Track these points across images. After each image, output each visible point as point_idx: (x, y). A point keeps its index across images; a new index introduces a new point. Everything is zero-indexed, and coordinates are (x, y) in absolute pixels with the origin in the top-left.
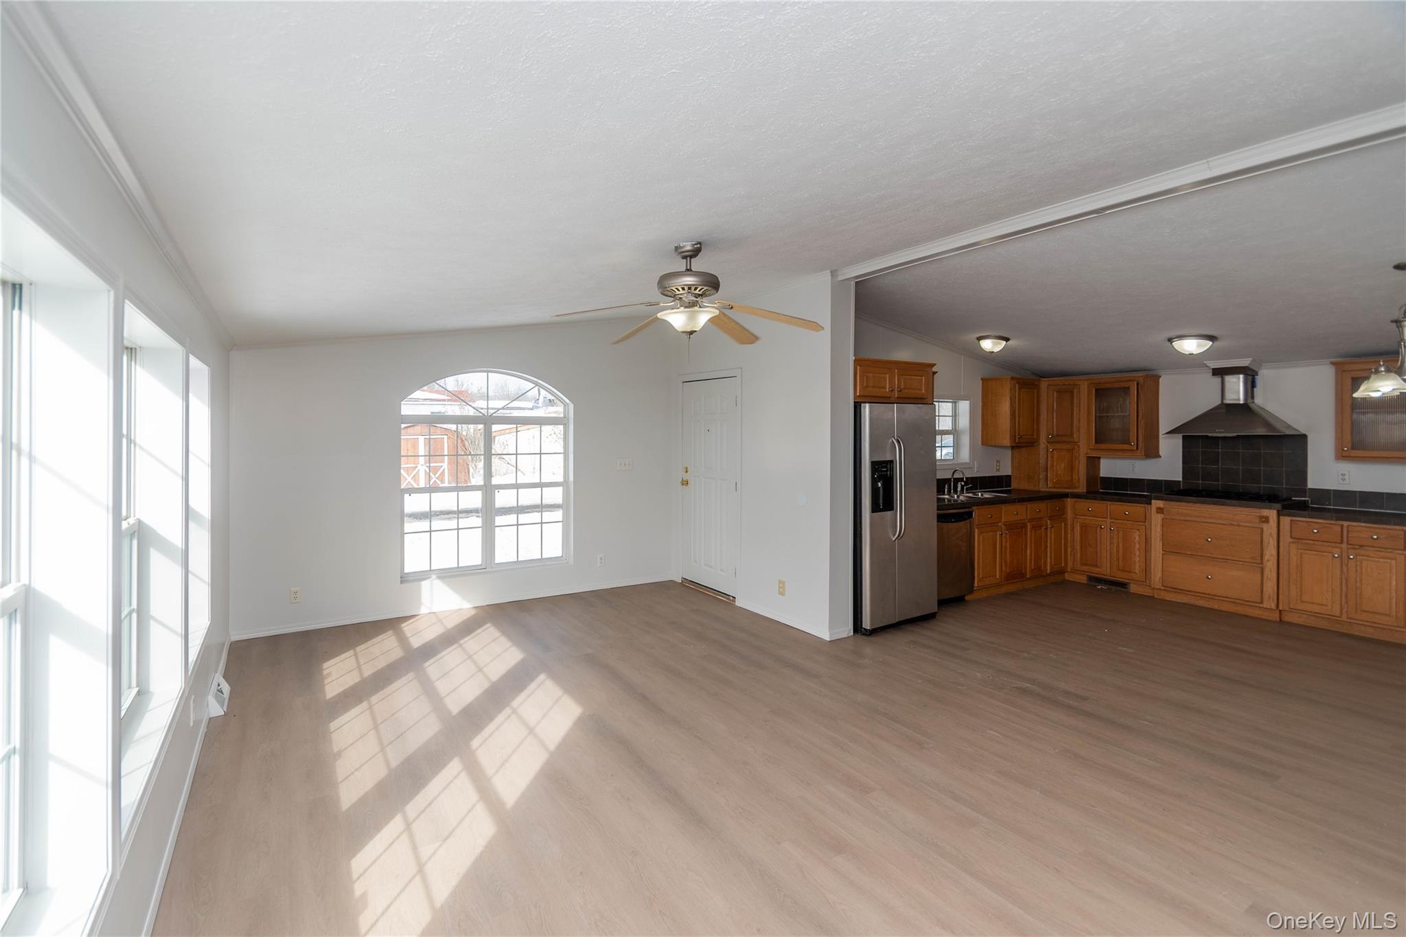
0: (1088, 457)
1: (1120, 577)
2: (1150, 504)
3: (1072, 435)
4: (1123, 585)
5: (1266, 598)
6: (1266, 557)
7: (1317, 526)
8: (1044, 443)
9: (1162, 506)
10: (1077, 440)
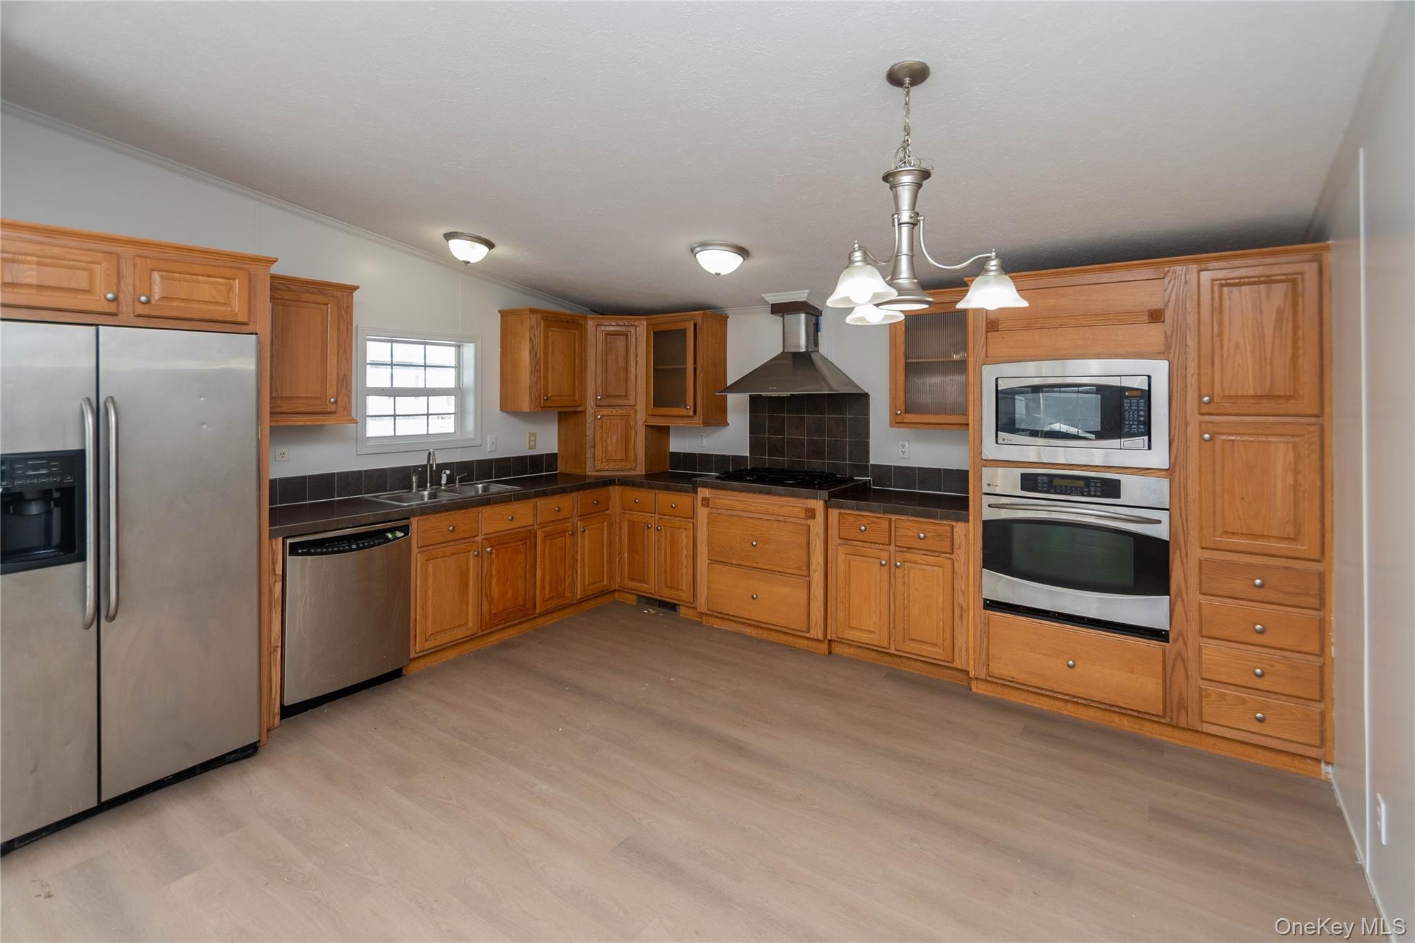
0: (646, 426)
1: (668, 595)
2: (696, 493)
3: (626, 396)
4: (673, 607)
5: (812, 624)
6: (813, 567)
7: (864, 521)
8: (592, 408)
9: (708, 496)
10: (632, 402)
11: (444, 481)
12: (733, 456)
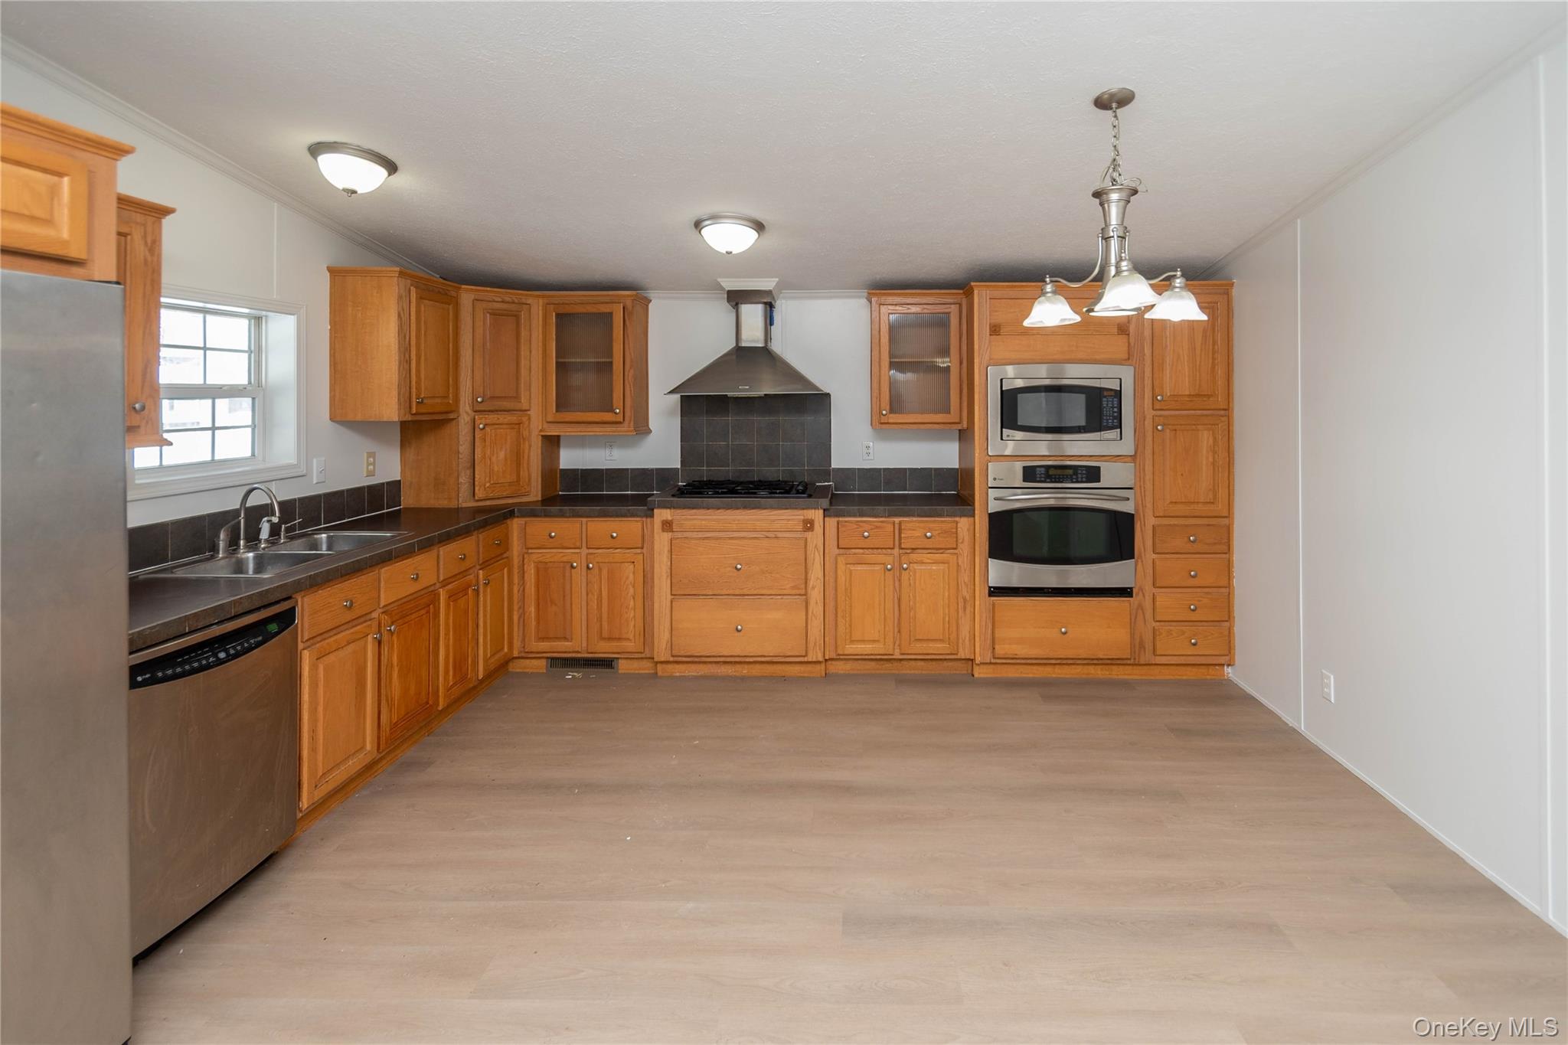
0: (542, 436)
1: (603, 649)
2: (652, 516)
3: (517, 398)
4: (607, 663)
5: (811, 645)
6: (811, 584)
7: (867, 526)
8: (467, 413)
9: (670, 518)
10: (525, 406)
11: (264, 534)
12: (657, 469)
